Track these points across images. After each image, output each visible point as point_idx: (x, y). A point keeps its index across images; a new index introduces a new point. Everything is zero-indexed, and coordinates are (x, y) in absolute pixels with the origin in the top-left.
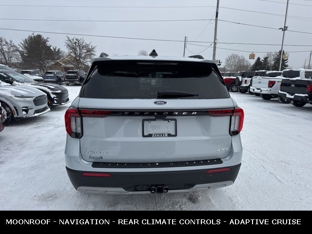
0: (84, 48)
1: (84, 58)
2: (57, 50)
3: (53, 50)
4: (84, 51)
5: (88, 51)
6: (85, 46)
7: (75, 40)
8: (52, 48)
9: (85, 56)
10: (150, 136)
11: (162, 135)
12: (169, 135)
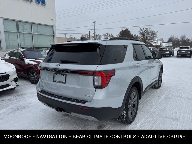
0: (150, 34)
1: (149, 40)
2: (136, 36)
3: (134, 36)
4: (149, 35)
5: (152, 35)
6: (150, 32)
7: (144, 29)
8: (133, 35)
9: (150, 38)
10: (55, 81)
11: (59, 82)
12: (62, 82)
